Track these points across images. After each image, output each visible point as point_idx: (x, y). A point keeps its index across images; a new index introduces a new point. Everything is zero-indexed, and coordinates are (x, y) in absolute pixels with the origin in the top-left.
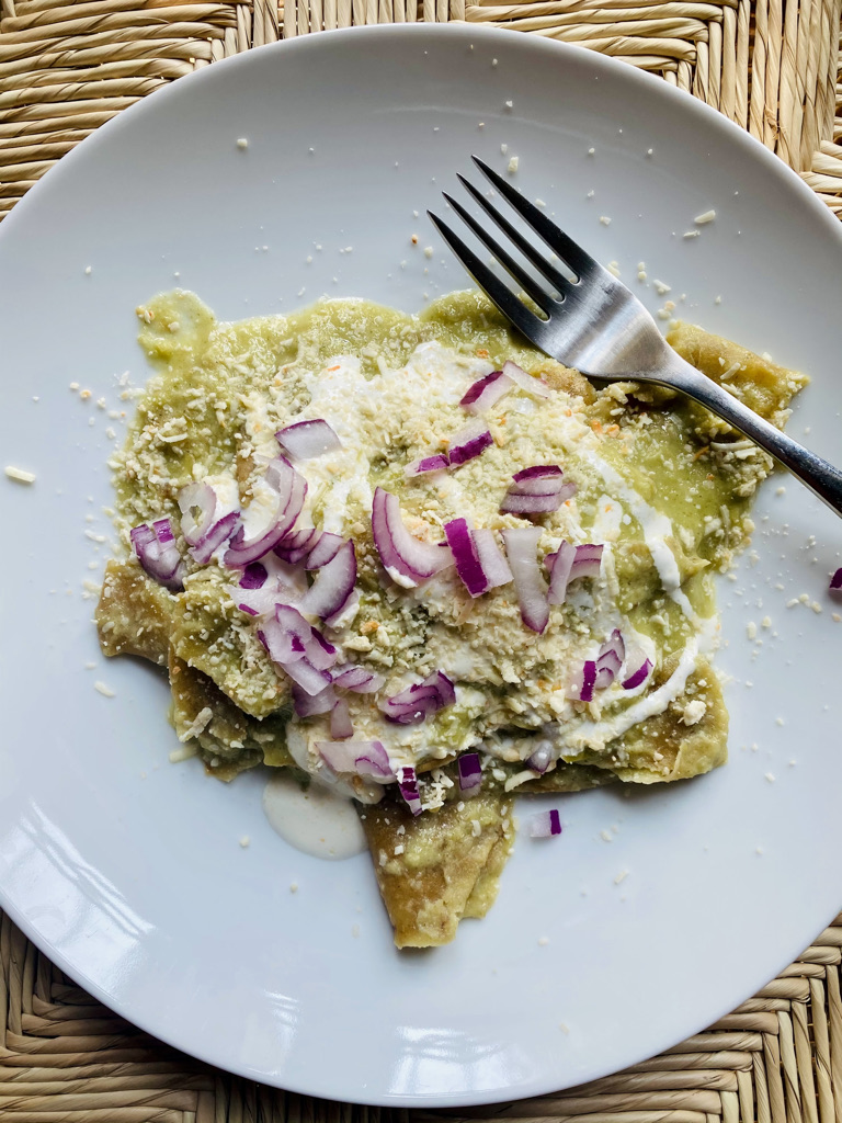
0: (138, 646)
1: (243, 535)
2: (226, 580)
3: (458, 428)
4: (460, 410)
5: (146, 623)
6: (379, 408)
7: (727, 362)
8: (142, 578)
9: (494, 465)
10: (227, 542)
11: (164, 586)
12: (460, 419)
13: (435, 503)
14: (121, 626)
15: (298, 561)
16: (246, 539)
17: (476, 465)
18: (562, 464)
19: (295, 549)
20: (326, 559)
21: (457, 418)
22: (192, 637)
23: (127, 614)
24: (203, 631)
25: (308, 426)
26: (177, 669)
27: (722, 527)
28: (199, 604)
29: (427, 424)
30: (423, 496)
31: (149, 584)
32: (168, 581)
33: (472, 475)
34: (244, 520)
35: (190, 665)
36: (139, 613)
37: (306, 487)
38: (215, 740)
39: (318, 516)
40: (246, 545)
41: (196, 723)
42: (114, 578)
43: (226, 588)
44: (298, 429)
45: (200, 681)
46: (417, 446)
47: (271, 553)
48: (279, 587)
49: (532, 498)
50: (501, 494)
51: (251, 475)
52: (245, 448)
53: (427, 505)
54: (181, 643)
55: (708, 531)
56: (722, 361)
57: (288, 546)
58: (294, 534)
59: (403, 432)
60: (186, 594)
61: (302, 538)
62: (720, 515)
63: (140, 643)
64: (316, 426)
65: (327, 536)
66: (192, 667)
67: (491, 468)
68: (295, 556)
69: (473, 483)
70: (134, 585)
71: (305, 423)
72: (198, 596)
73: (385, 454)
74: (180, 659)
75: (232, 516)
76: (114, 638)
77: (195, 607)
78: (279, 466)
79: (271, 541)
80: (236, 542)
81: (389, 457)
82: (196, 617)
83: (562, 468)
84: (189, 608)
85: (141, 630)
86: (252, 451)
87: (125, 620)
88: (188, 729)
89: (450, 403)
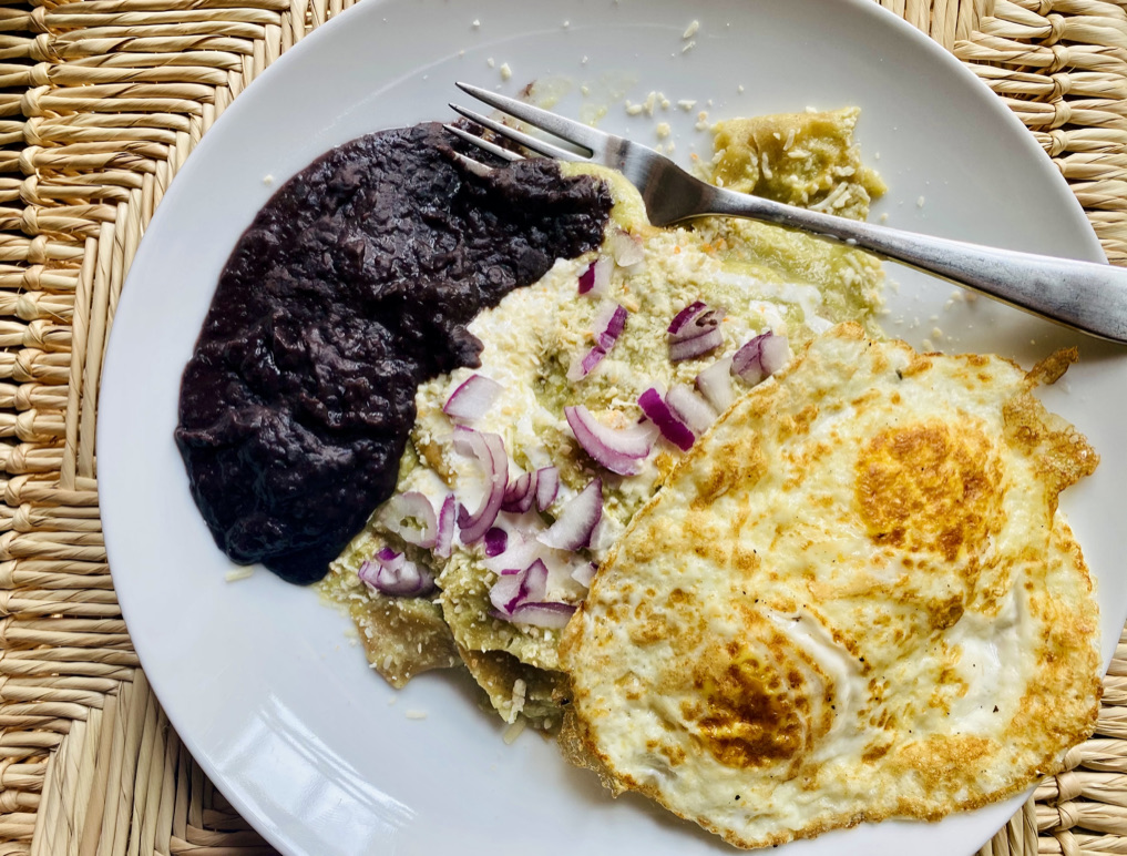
0: (425, 663)
1: (467, 512)
2: (474, 559)
3: (591, 318)
4: (584, 300)
5: (421, 638)
6: (514, 337)
7: (782, 134)
8: (391, 603)
9: (642, 330)
10: (456, 525)
11: (415, 597)
12: (587, 308)
13: (614, 390)
14: (399, 654)
15: (529, 507)
16: (471, 513)
17: (627, 338)
18: (700, 296)
19: (522, 498)
20: (552, 492)
21: (584, 309)
22: (473, 625)
23: (398, 641)
24: (480, 613)
25: (467, 387)
26: (475, 662)
27: (857, 273)
28: (462, 593)
29: (564, 328)
30: (597, 390)
31: (401, 605)
32: (418, 592)
33: (628, 348)
34: (459, 498)
35: (484, 651)
36: (408, 634)
37: (501, 440)
38: (538, 704)
39: (522, 460)
40: (475, 518)
41: (515, 699)
42: (366, 619)
43: (479, 565)
44: (460, 395)
45: (499, 660)
46: (565, 351)
47: (500, 513)
48: (524, 538)
49: (696, 340)
50: (664, 350)
51: (443, 456)
52: (424, 436)
53: (608, 396)
54: (467, 637)
55: (848, 283)
56: (777, 136)
57: (512, 499)
58: (513, 486)
59: (546, 346)
60: (447, 592)
61: (522, 486)
62: (849, 264)
63: (426, 659)
64: (473, 383)
65: (543, 473)
66: (487, 652)
67: (642, 333)
68: (526, 503)
69: (634, 356)
70: (388, 613)
71: (462, 386)
72: (459, 587)
73: (541, 373)
74: (472, 651)
75: (448, 502)
76: (400, 667)
77: (460, 597)
78: (462, 436)
79: (496, 502)
80: (464, 520)
81: (545, 375)
82: (467, 606)
83: (703, 301)
84: (455, 601)
85: (420, 646)
86: (431, 436)
87: (400, 647)
88: (510, 709)
89: (570, 299)
